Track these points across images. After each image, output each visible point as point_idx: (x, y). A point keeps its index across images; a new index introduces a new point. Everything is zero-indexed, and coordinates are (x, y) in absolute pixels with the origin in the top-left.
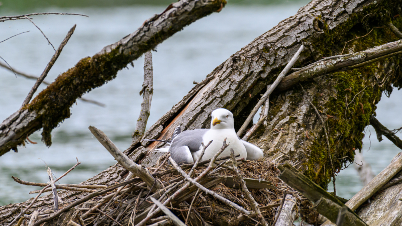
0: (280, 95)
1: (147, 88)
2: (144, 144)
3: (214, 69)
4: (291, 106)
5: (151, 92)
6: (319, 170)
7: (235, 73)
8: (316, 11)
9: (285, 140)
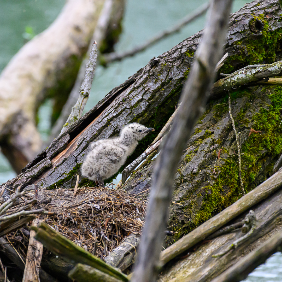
1: (82, 92)
2: (49, 155)
5: (87, 96)
7: (151, 79)
8: (259, 9)
9: (191, 159)
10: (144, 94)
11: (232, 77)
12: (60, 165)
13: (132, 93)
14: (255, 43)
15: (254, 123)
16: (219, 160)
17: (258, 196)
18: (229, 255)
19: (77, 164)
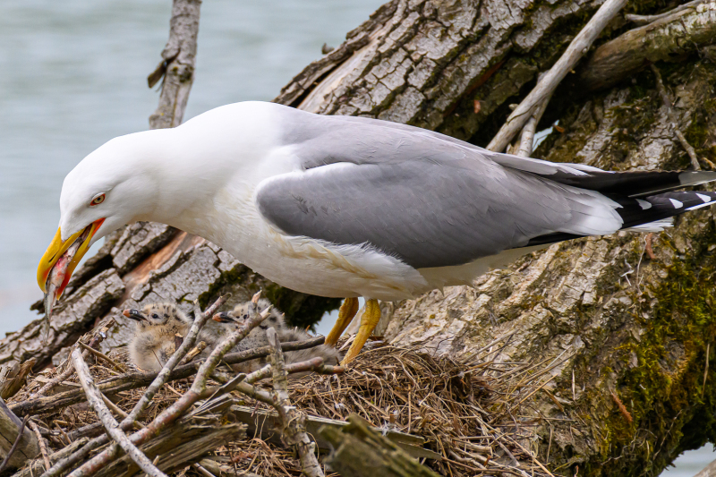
0: (589, 103)
1: (174, 65)
2: (119, 261)
3: (373, 12)
4: (615, 143)
5: (187, 77)
6: (682, 364)
7: (428, 29)
10: (410, 70)
12: (168, 271)
13: (374, 71)
19: (222, 274)
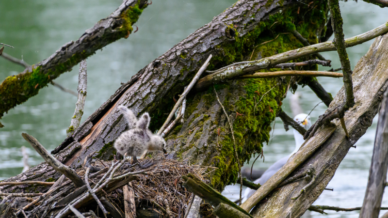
0: (196, 95)
1: (81, 91)
4: (206, 105)
6: (230, 162)
7: (155, 77)
8: (228, 20)
9: (199, 136)
10: (151, 88)
11: (223, 72)
12: (91, 146)
13: (142, 88)
14: (230, 46)
15: (237, 108)
16: (219, 137)
17: (307, 155)
18: (301, 198)
19: (106, 144)
